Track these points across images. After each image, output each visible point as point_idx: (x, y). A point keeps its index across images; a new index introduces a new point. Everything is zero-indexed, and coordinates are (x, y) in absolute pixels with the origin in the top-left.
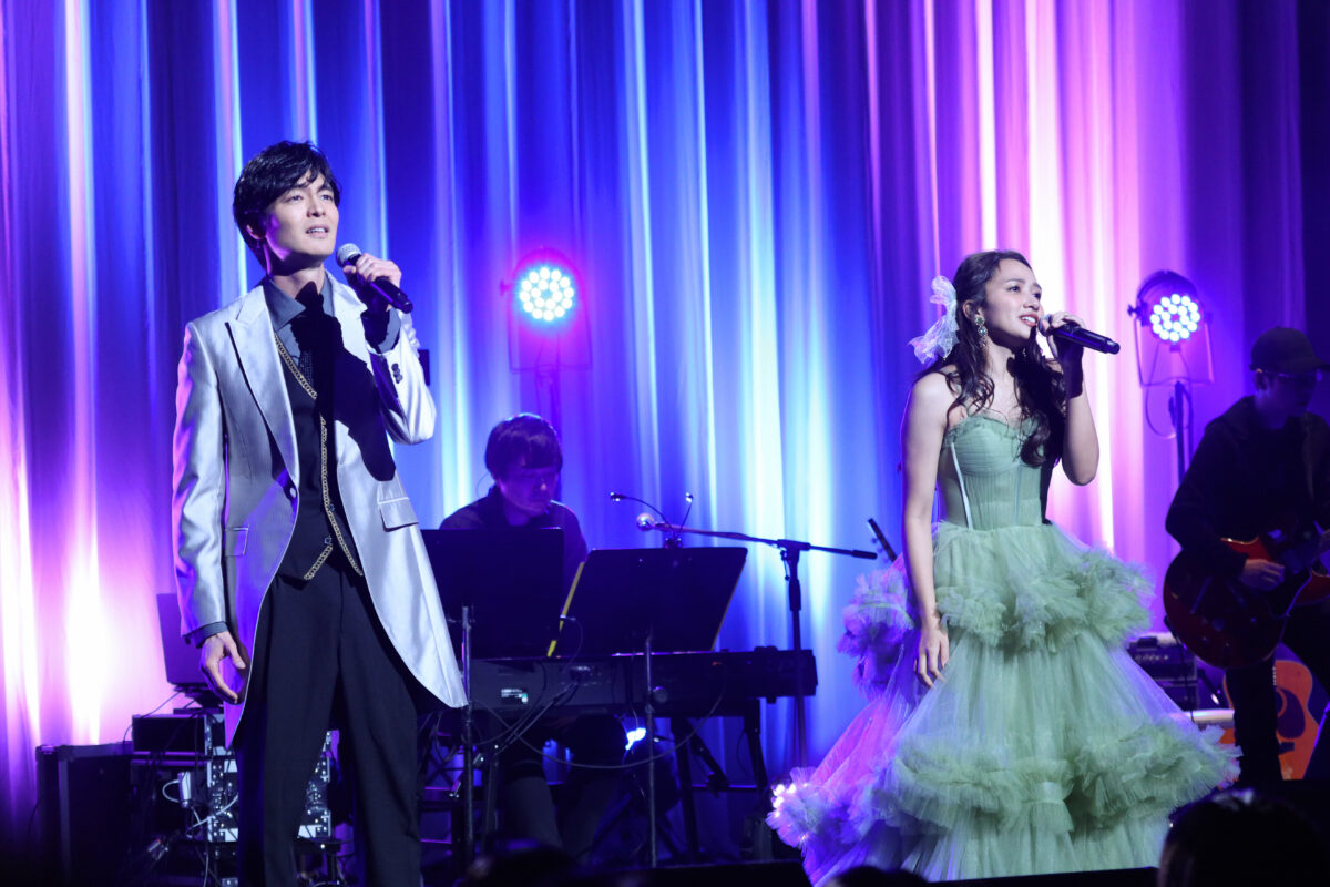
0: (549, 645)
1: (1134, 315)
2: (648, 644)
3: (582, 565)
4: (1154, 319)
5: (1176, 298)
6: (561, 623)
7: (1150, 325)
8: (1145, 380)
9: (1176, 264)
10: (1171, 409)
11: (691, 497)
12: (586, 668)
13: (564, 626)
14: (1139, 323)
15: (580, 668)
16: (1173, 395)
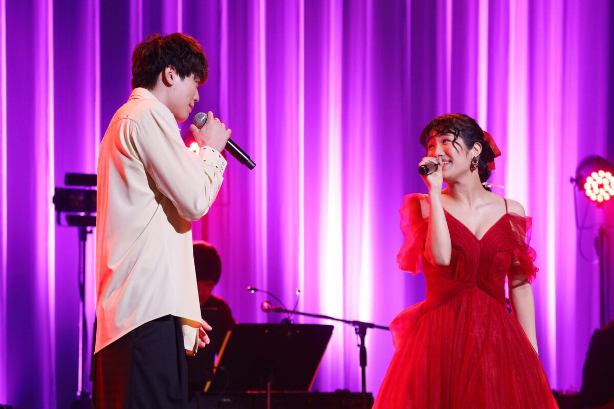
0: (205, 384)
1: (574, 183)
2: (269, 385)
3: (229, 333)
4: (587, 186)
5: (601, 172)
6: (215, 370)
7: (584, 190)
8: (580, 225)
9: (600, 151)
10: (596, 245)
11: (299, 291)
12: (228, 400)
13: (217, 371)
14: (577, 188)
15: (225, 400)
16: (598, 235)
